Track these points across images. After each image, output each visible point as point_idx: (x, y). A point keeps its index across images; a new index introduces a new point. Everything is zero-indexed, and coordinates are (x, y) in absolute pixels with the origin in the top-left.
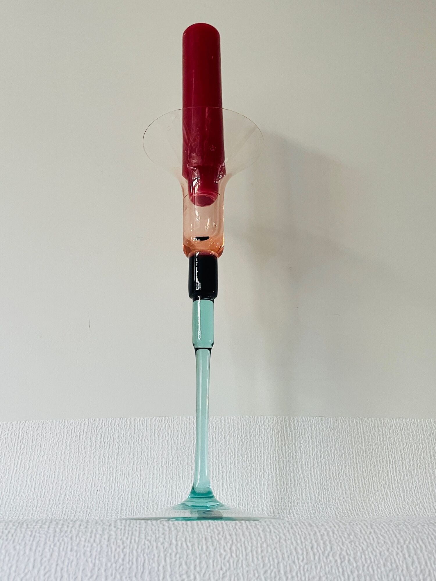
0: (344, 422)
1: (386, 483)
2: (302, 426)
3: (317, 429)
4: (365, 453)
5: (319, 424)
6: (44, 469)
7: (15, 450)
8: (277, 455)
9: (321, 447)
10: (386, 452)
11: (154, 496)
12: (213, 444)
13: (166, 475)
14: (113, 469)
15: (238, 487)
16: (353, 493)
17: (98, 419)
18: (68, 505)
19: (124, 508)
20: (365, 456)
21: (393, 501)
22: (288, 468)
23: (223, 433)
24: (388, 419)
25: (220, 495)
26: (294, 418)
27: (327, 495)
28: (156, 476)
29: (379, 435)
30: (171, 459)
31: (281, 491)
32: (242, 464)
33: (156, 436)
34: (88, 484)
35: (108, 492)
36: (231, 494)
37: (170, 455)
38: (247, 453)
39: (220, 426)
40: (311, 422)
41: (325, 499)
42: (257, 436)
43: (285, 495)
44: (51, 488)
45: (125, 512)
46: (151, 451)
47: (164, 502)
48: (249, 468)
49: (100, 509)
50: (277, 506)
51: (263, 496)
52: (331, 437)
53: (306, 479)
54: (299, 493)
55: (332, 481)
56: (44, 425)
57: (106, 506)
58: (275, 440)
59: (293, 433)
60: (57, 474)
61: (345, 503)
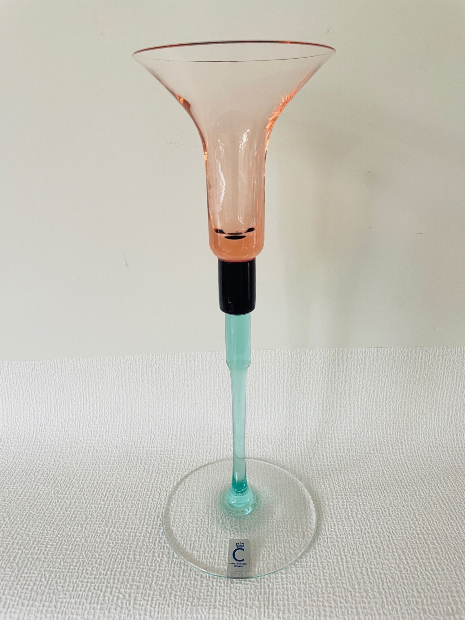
0: (402, 352)
1: (432, 408)
2: (356, 357)
3: (371, 361)
4: (418, 381)
5: (374, 355)
6: (110, 398)
7: (81, 383)
8: (326, 385)
9: (372, 376)
10: (441, 379)
11: (209, 421)
12: (262, 377)
13: (219, 404)
14: (170, 399)
15: (285, 413)
16: (397, 416)
17: (151, 355)
18: (135, 430)
19: (183, 433)
20: (416, 384)
21: (435, 424)
22: (335, 396)
23: (272, 367)
24: (452, 347)
25: (268, 420)
26: (348, 350)
27: (370, 419)
28: (209, 405)
29: (438, 364)
30: (222, 391)
31: (326, 416)
32: (291, 393)
33: (208, 370)
34: (150, 410)
35: (168, 417)
36: (279, 419)
37: (221, 388)
38: (296, 384)
39: (270, 360)
40: (365, 354)
41: (368, 423)
42: (308, 369)
43: (330, 419)
44: (119, 414)
45: (184, 437)
46: (203, 383)
47: (218, 425)
48: (297, 396)
49: (162, 434)
50: (321, 429)
51: (309, 420)
52: (385, 367)
53: (352, 405)
54: (344, 417)
55: (378, 406)
56: (101, 361)
57: (167, 430)
58: (325, 372)
59: (345, 365)
60: (121, 401)
61: (387, 427)
